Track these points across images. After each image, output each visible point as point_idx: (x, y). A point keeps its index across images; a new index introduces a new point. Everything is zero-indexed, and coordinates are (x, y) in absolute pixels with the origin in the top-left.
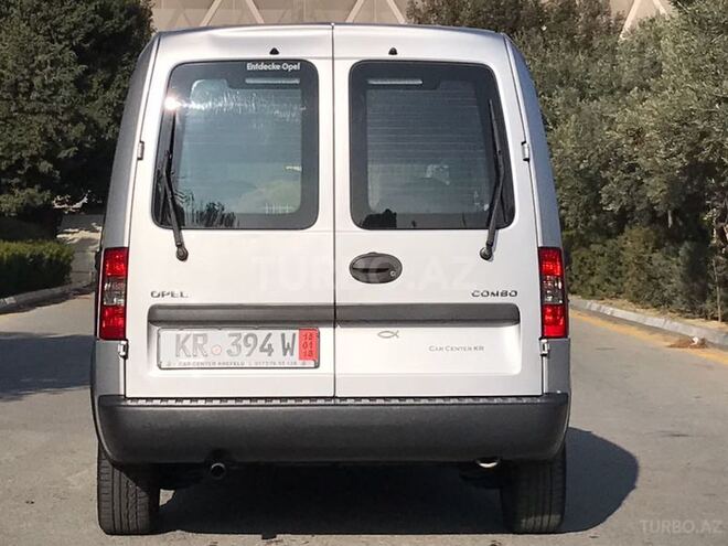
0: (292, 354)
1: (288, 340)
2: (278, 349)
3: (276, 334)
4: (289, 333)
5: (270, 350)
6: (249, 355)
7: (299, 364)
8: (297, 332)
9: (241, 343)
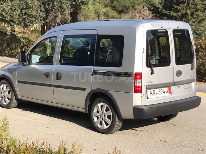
6: (162, 94)
9: (160, 91)
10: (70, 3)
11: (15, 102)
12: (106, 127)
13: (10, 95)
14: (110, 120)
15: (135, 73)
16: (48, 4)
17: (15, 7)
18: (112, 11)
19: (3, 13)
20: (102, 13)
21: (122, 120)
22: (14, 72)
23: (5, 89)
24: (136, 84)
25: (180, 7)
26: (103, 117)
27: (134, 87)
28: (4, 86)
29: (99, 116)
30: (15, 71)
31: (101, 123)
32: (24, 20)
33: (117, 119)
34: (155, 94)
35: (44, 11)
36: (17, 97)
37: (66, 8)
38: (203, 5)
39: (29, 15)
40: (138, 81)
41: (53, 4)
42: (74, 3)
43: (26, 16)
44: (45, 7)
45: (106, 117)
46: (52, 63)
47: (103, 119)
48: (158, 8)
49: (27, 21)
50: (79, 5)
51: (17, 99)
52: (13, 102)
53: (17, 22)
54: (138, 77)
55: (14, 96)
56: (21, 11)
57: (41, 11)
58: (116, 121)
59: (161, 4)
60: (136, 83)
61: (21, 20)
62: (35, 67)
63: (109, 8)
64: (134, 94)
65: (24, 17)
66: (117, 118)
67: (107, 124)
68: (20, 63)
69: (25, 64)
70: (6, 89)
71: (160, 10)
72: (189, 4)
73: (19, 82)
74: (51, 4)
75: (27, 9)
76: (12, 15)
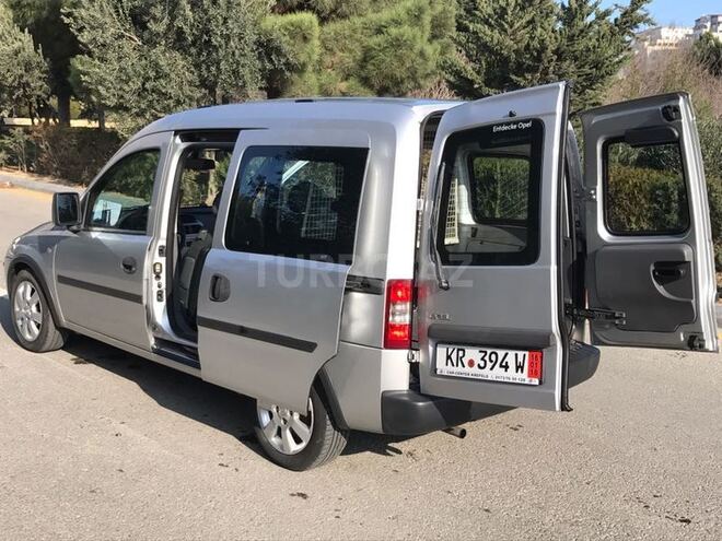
0: (522, 371)
1: (520, 359)
2: (512, 366)
3: (512, 354)
4: (521, 354)
5: (506, 367)
6: (492, 369)
7: (527, 382)
8: (527, 353)
9: (487, 358)
10: (260, 66)
11: (53, 335)
12: (294, 448)
13: (40, 315)
14: (309, 425)
15: (390, 282)
16: (208, 68)
17: (127, 75)
18: (362, 89)
19: (100, 87)
20: (338, 92)
21: (346, 431)
22: (50, 250)
23: (28, 298)
24: (391, 319)
25: (525, 79)
26: (285, 414)
27: (386, 330)
28: (25, 287)
29: (274, 410)
30: (52, 246)
31: (279, 433)
32: (151, 105)
33: (329, 427)
34: (466, 364)
35: (198, 83)
36: (59, 322)
37: (248, 77)
38: (579, 76)
39: (163, 94)
40: (398, 307)
41: (218, 69)
42: (269, 66)
43: (155, 96)
44: (200, 76)
45: (296, 417)
46: (145, 230)
47: (285, 421)
48: (472, 82)
49: (158, 107)
50: (282, 71)
51: (59, 327)
52: (49, 335)
53: (134, 110)
54: (399, 294)
55: (51, 318)
56: (144, 84)
57: (191, 83)
58: (327, 433)
59: (478, 73)
60: (394, 314)
61: (143, 106)
62: (100, 237)
63: (353, 82)
64: (385, 352)
65: (150, 98)
66: (329, 422)
67: (298, 440)
68: (57, 224)
69: (75, 228)
70: (31, 295)
71: (476, 86)
72: (547, 74)
73: (61, 279)
74: (213, 68)
75: (156, 79)
76: (120, 93)
